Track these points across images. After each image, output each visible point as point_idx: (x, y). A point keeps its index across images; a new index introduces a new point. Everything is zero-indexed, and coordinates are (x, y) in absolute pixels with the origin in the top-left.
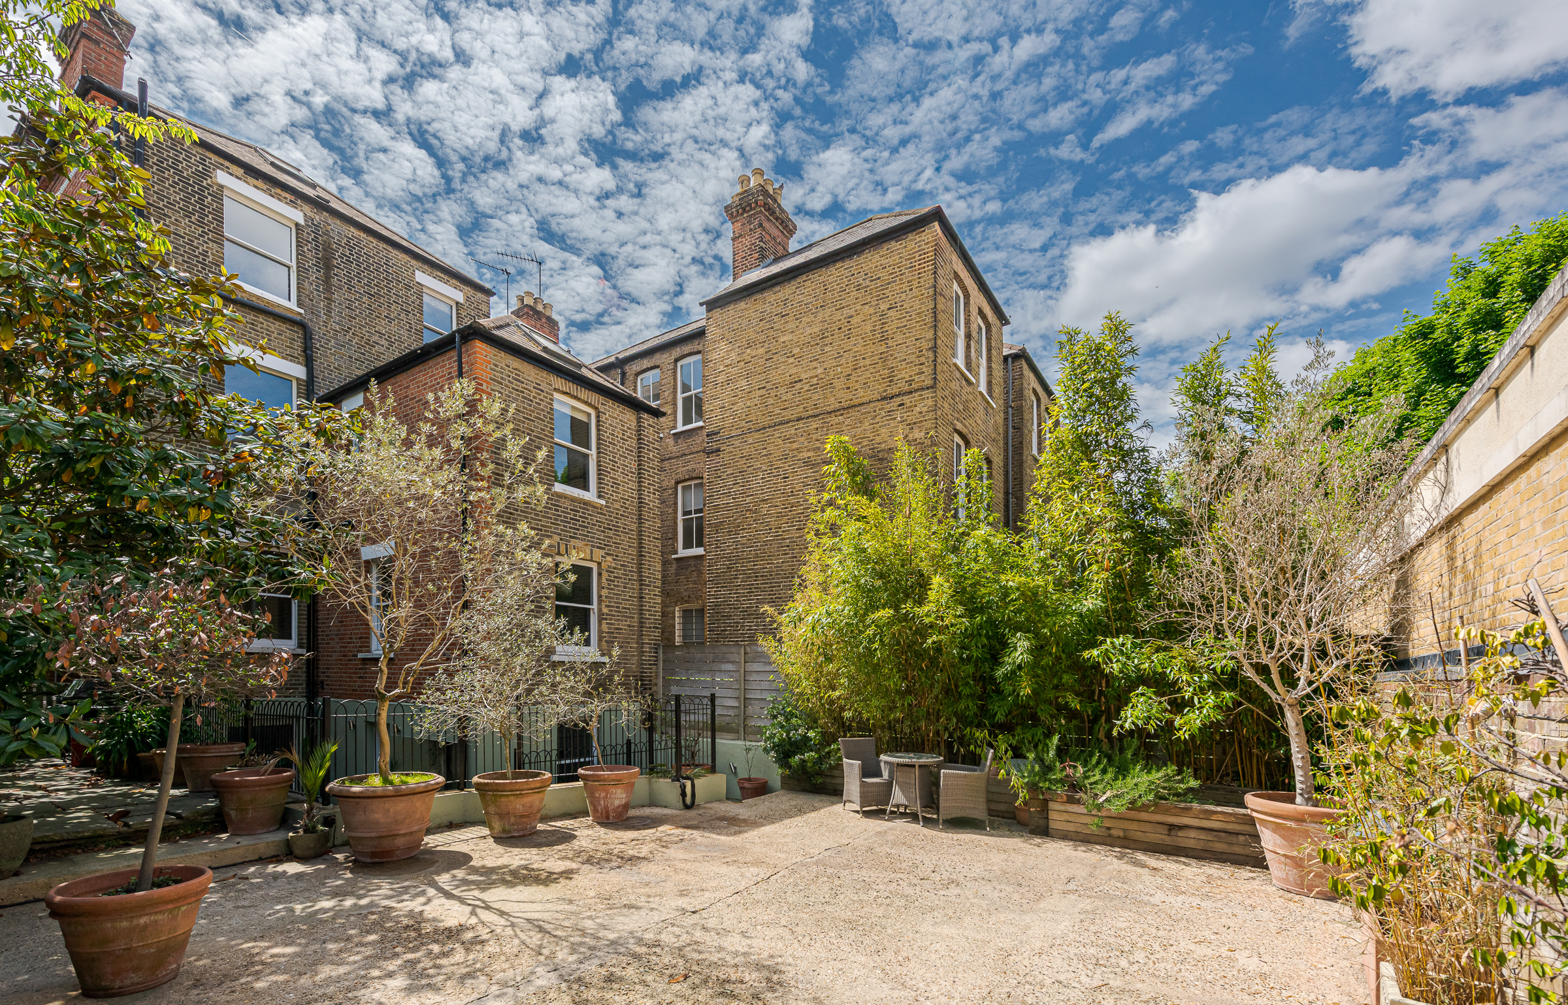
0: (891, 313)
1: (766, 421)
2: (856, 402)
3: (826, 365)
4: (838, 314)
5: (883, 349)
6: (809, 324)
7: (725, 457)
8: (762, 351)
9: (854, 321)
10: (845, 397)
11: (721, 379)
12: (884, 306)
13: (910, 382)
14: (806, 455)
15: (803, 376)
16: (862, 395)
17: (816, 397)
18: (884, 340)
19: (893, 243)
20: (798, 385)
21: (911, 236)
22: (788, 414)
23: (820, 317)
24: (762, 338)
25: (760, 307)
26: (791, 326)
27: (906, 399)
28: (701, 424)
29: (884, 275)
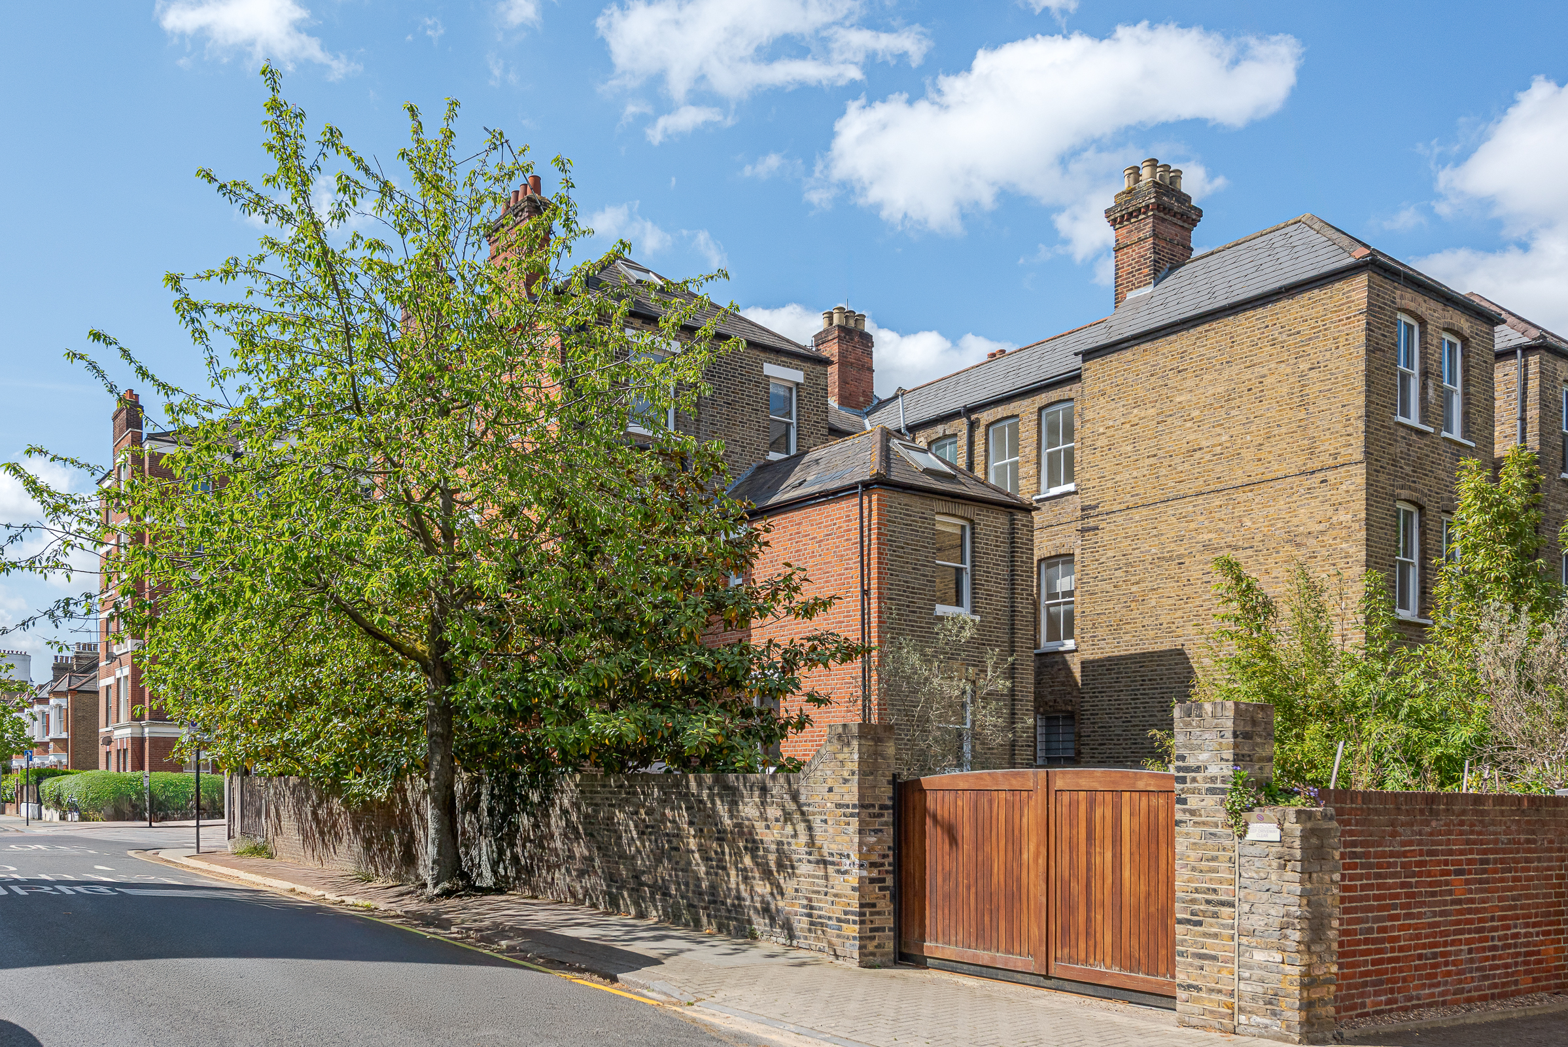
0: (1312, 374)
1: (1159, 495)
2: (1269, 476)
3: (1233, 432)
4: (1248, 374)
5: (1302, 415)
6: (1213, 382)
7: (1104, 536)
8: (1152, 412)
9: (1268, 381)
10: (1256, 471)
11: (1102, 442)
12: (1304, 366)
13: (1335, 456)
14: (1206, 537)
15: (1204, 444)
16: (1278, 469)
17: (1219, 468)
18: (1303, 405)
19: (1316, 291)
20: (1198, 455)
21: (1337, 285)
22: (1184, 489)
23: (1225, 375)
24: (1153, 396)
25: (1150, 358)
26: (1190, 383)
27: (1331, 475)
28: (1071, 487)
29: (1304, 328)
